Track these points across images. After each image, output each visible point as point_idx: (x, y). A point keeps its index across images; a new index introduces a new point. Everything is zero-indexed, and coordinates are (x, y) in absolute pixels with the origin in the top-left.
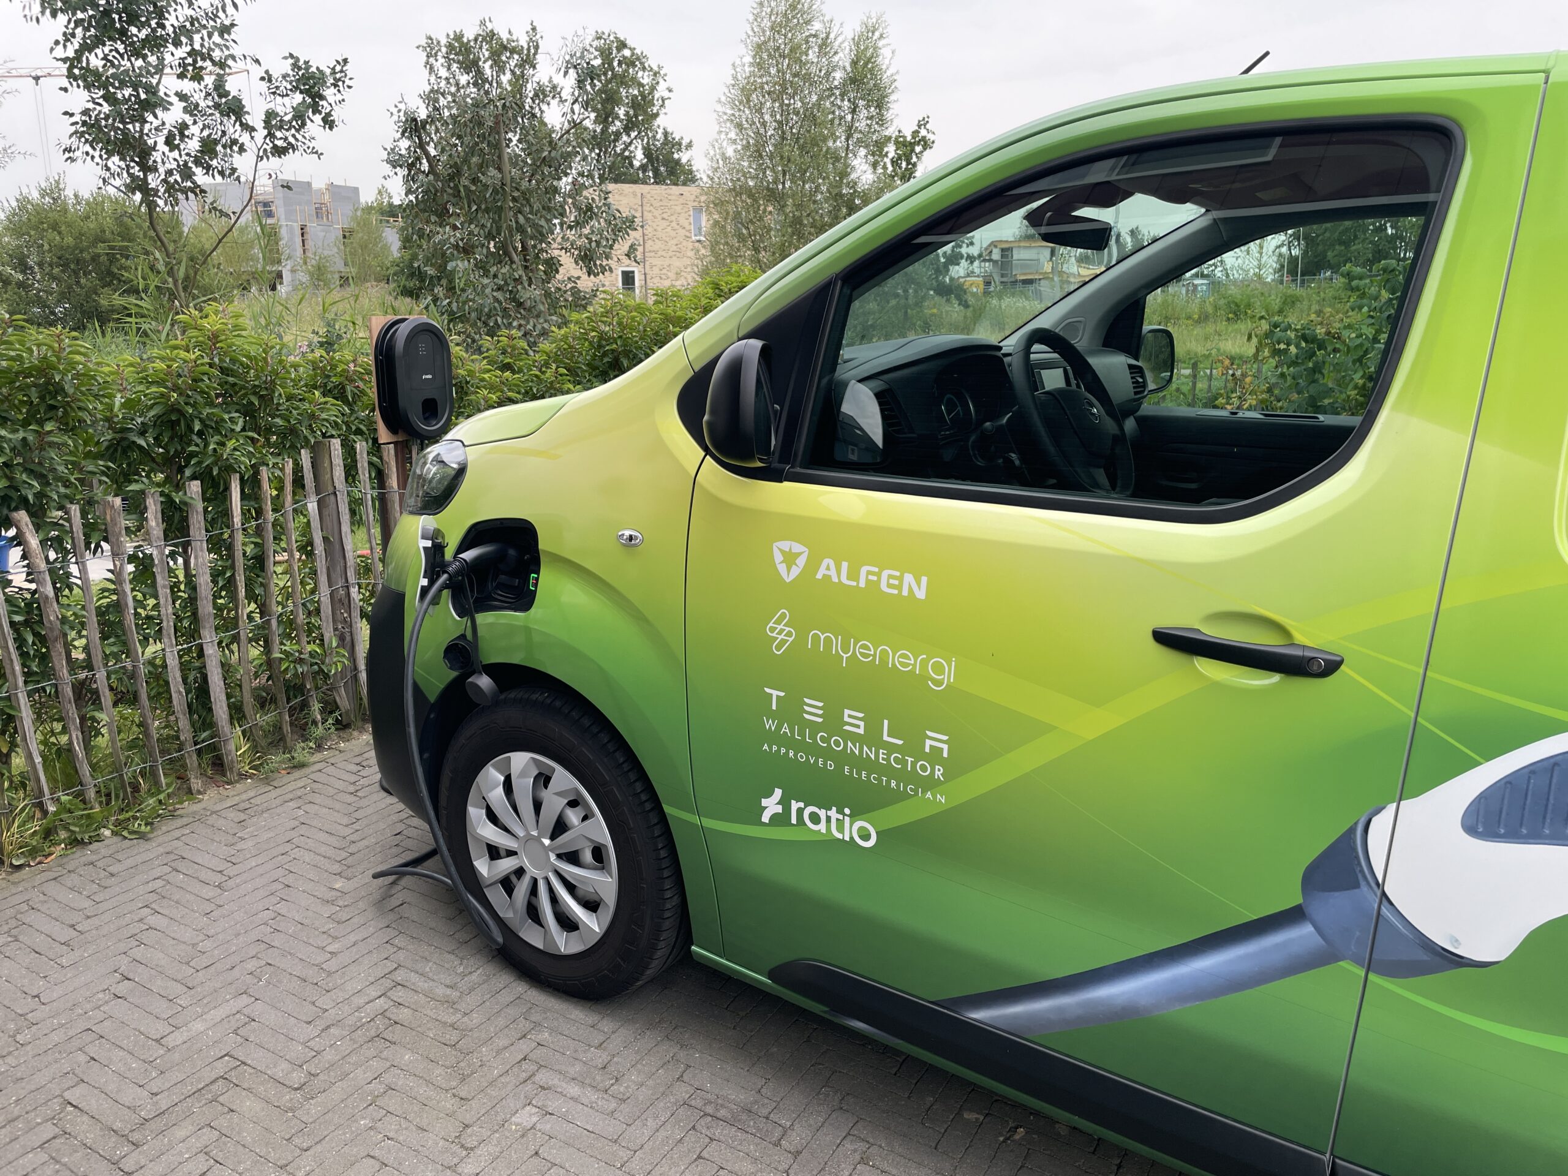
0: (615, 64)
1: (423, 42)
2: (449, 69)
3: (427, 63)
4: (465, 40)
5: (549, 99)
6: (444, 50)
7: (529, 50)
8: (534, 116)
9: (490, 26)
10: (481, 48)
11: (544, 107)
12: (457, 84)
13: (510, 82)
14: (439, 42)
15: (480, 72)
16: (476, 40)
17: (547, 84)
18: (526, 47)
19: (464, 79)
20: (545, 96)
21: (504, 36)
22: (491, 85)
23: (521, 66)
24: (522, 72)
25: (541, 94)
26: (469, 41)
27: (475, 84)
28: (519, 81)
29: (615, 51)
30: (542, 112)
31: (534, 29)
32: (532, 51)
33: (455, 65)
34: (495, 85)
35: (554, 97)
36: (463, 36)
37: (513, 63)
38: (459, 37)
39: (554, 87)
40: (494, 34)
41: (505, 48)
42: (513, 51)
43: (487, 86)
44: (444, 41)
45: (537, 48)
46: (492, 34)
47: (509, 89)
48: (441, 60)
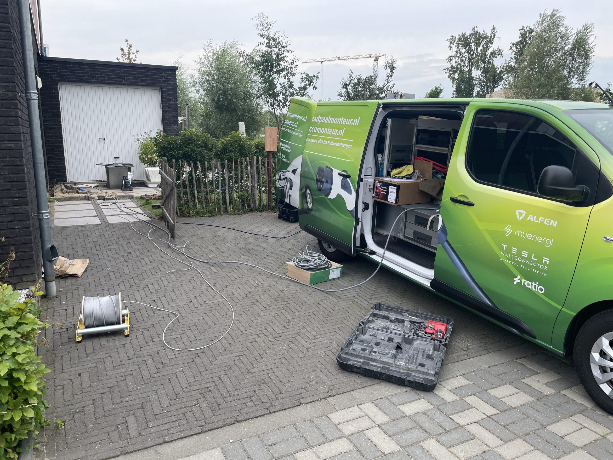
0: (527, 39)
1: (450, 38)
2: (458, 47)
3: (450, 46)
4: (466, 36)
5: (496, 55)
6: (457, 40)
7: (491, 36)
8: (489, 62)
9: (476, 29)
10: (472, 38)
11: (494, 59)
12: (460, 53)
13: (481, 50)
14: (455, 37)
15: (470, 48)
16: (470, 35)
17: (496, 49)
18: (490, 36)
19: (463, 51)
20: (495, 54)
21: (481, 33)
22: (474, 52)
23: (487, 44)
24: (487, 46)
25: (493, 54)
26: (467, 36)
27: (468, 52)
28: (485, 49)
29: (528, 34)
30: (493, 61)
31: (494, 29)
32: (492, 37)
33: (461, 46)
34: (475, 52)
35: (499, 54)
36: (465, 34)
37: (483, 43)
38: (463, 35)
39: (500, 50)
40: (478, 32)
41: (481, 37)
42: (484, 38)
43: (472, 52)
44: (457, 37)
45: (494, 36)
46: (477, 32)
47: (480, 53)
48: (455, 44)
